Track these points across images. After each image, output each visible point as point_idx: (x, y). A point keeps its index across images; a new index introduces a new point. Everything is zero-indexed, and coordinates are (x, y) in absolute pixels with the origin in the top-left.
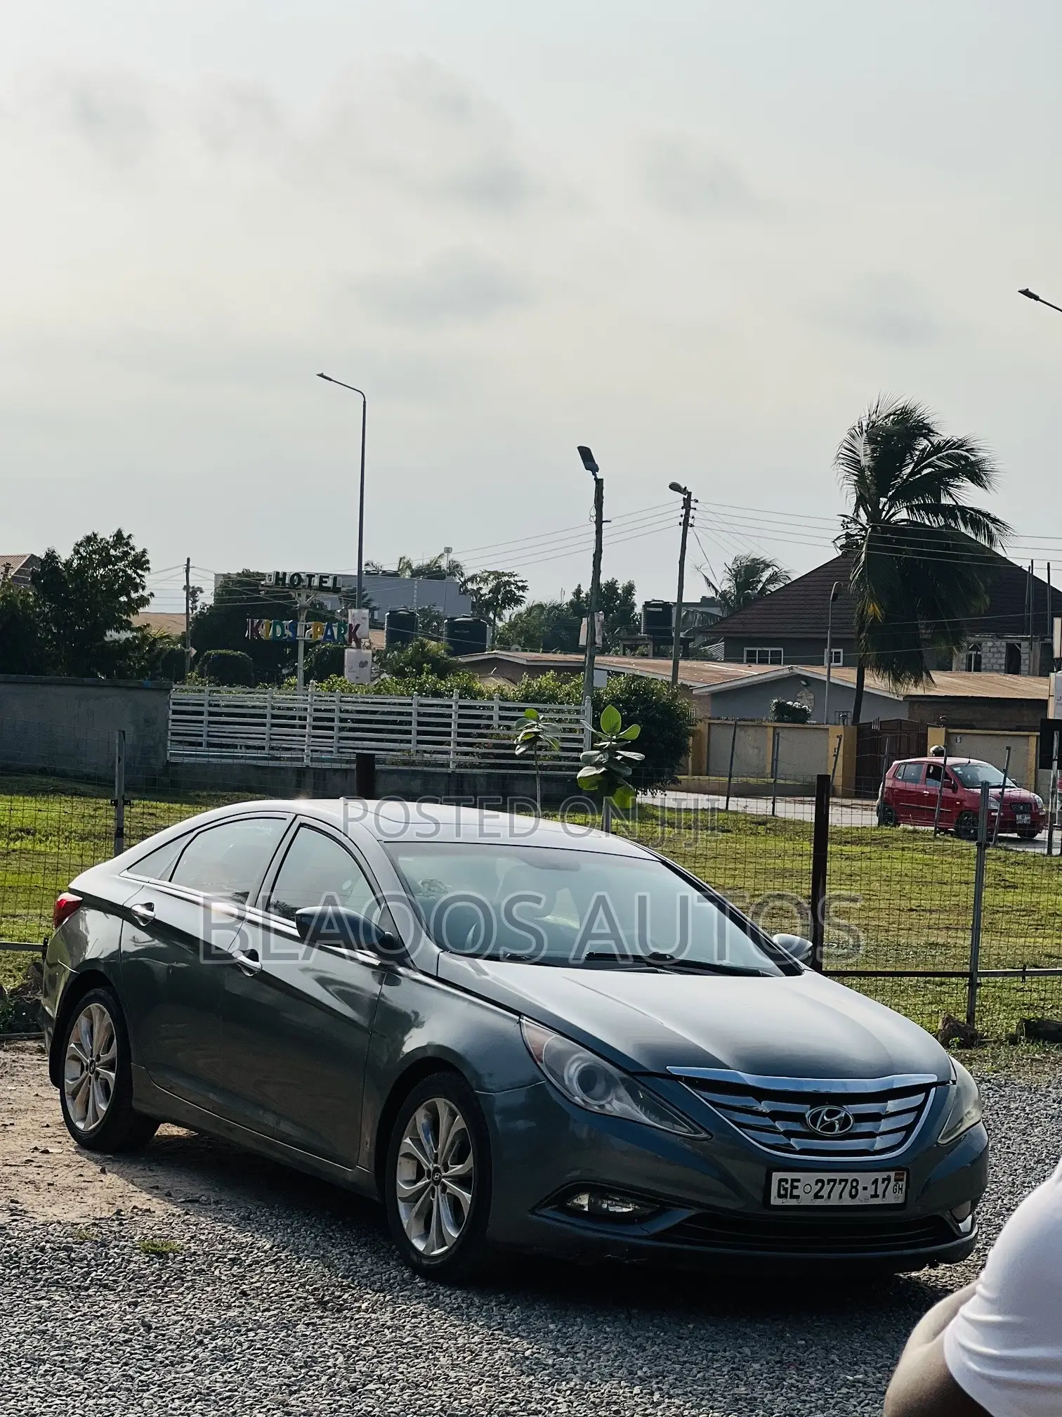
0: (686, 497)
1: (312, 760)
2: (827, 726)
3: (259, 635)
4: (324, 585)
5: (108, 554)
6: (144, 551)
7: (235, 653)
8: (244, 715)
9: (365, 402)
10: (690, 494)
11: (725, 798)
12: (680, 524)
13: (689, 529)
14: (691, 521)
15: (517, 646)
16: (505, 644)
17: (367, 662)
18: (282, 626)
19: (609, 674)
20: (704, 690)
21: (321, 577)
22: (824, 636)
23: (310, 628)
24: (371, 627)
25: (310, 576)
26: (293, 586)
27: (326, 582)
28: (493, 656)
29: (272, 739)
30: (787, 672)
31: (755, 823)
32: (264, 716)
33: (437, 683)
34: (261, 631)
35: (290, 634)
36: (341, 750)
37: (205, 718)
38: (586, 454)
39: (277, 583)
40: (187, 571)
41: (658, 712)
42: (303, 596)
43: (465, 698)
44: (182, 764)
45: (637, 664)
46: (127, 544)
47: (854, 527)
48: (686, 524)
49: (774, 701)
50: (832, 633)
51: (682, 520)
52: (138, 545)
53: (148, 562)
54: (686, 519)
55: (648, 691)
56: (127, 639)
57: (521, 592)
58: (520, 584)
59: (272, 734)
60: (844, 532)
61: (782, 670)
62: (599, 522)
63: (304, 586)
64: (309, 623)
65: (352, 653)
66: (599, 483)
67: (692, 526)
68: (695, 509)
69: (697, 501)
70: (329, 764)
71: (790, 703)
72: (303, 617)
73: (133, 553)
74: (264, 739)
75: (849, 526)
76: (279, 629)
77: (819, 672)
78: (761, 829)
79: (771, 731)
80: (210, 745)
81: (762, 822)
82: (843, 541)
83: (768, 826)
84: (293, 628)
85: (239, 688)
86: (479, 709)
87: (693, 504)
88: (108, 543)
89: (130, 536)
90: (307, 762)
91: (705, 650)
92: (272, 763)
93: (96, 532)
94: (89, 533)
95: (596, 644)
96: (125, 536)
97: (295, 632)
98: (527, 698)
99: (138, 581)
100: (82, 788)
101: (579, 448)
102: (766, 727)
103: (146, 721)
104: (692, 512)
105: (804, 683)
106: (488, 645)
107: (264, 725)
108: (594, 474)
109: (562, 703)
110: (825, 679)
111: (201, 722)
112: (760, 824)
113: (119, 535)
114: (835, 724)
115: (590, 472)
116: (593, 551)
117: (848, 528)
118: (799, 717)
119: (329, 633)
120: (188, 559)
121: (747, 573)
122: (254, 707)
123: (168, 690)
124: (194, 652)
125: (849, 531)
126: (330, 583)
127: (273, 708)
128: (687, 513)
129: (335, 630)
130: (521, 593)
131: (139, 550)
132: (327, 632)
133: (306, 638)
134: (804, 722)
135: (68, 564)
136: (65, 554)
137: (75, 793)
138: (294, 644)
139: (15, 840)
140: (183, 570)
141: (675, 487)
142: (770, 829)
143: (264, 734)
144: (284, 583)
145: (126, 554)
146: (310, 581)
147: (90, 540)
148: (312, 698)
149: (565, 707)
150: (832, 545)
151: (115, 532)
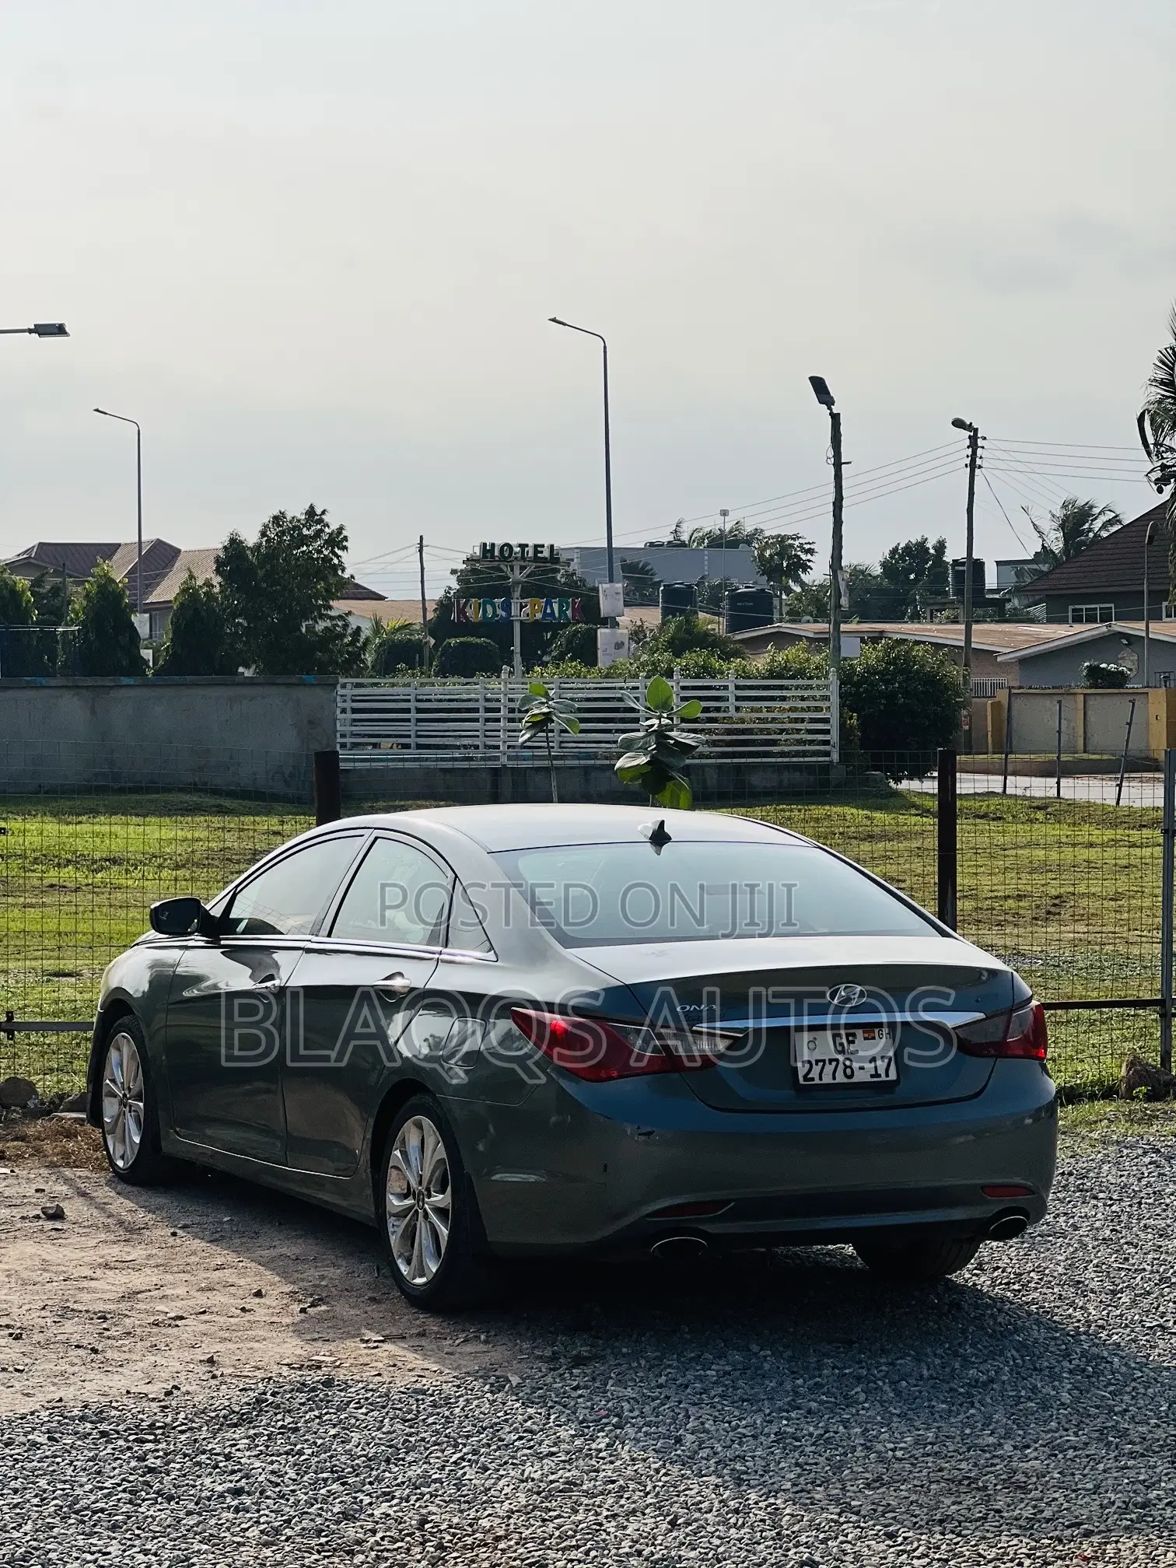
0: (972, 434)
1: (510, 758)
2: (1146, 690)
3: (466, 618)
4: (539, 555)
5: (300, 534)
6: (341, 529)
7: (478, 641)
8: (458, 710)
9: (605, 347)
10: (976, 430)
11: (1001, 778)
12: (966, 466)
13: (977, 471)
14: (978, 462)
15: (809, 618)
16: (795, 616)
17: (623, 643)
18: (493, 606)
19: (863, 640)
20: (1012, 656)
21: (536, 546)
22: (1139, 588)
23: (526, 606)
24: (625, 605)
25: (523, 546)
26: (503, 558)
27: (542, 552)
28: (776, 630)
29: (486, 736)
30: (1105, 629)
31: (1034, 808)
32: (476, 710)
33: (671, 661)
34: (469, 612)
35: (504, 614)
36: (563, 745)
37: (413, 715)
38: (819, 386)
39: (485, 556)
40: (421, 551)
41: (920, 684)
42: (517, 570)
43: (704, 677)
44: (355, 770)
45: (938, 631)
46: (320, 521)
47: (1171, 456)
48: (973, 466)
49: (1086, 664)
50: (1149, 584)
51: (968, 461)
52: (333, 522)
53: (346, 539)
54: (973, 461)
55: (909, 659)
56: (326, 628)
57: (809, 555)
58: (807, 547)
59: (486, 731)
60: (1159, 463)
61: (1098, 629)
62: (838, 465)
63: (516, 558)
64: (525, 600)
65: (605, 633)
66: (835, 418)
67: (980, 467)
68: (983, 447)
69: (985, 438)
70: (531, 762)
71: (1103, 666)
72: (517, 594)
73: (327, 530)
74: (478, 736)
75: (1165, 455)
76: (489, 609)
77: (1136, 628)
78: (1040, 815)
79: (1081, 698)
80: (419, 746)
81: (1042, 805)
82: (1158, 474)
83: (1049, 810)
84: (507, 607)
85: (456, 679)
86: (719, 689)
87: (980, 442)
88: (299, 521)
89: (323, 512)
90: (504, 760)
91: (1028, 612)
92: (465, 765)
93: (283, 511)
94: (276, 513)
95: (841, 606)
96: (319, 512)
97: (509, 612)
98: (772, 674)
99: (336, 561)
100: (227, 803)
101: (811, 379)
102: (1076, 694)
103: (310, 722)
104: (979, 451)
105: (1125, 642)
106: (776, 616)
107: (476, 720)
108: (829, 408)
109: (811, 678)
110: (1144, 634)
111: (409, 720)
112: (1039, 808)
113: (311, 512)
114: (1156, 687)
115: (825, 406)
116: (832, 498)
117: (1163, 458)
118: (1117, 680)
119: (549, 611)
120: (421, 537)
121: (1075, 520)
122: (469, 700)
123: (334, 686)
124: (432, 641)
125: (1165, 461)
126: (546, 554)
127: (487, 700)
128: (974, 453)
129: (556, 606)
130: (809, 557)
131: (334, 527)
132: (546, 609)
133: (522, 618)
134: (1121, 686)
135: (258, 546)
136: (251, 538)
137: (221, 811)
138: (509, 624)
139: (97, 871)
140: (415, 549)
141: (958, 423)
142: (1050, 814)
143: (478, 731)
144: (493, 556)
145: (320, 532)
146: (523, 551)
147: (277, 519)
148: (506, 686)
149: (814, 682)
150: (1146, 479)
151: (307, 508)
